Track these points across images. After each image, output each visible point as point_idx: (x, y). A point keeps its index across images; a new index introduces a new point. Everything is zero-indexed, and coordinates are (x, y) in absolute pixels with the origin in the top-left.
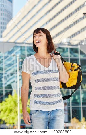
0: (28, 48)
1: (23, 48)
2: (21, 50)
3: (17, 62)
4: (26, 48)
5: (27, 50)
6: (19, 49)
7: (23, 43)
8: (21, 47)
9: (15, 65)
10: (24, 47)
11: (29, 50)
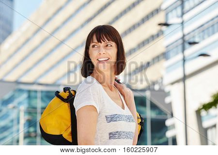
0: (44, 94)
1: (33, 94)
2: (29, 97)
3: (18, 123)
4: (39, 95)
5: (42, 99)
6: (25, 95)
7: (33, 84)
8: (29, 92)
9: (14, 129)
10: (36, 92)
11: (45, 99)
